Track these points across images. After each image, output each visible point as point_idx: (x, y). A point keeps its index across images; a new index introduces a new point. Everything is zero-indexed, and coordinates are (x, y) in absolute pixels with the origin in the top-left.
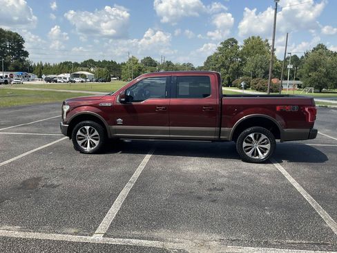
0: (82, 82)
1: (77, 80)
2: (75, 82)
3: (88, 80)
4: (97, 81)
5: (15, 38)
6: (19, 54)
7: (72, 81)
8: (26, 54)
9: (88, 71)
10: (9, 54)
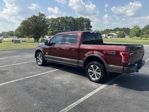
0: (111, 38)
1: (109, 37)
2: (107, 38)
3: (114, 37)
4: (118, 37)
5: (87, 21)
6: (89, 27)
7: (106, 38)
8: (91, 27)
9: (115, 33)
10: (85, 27)
